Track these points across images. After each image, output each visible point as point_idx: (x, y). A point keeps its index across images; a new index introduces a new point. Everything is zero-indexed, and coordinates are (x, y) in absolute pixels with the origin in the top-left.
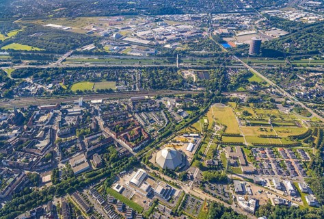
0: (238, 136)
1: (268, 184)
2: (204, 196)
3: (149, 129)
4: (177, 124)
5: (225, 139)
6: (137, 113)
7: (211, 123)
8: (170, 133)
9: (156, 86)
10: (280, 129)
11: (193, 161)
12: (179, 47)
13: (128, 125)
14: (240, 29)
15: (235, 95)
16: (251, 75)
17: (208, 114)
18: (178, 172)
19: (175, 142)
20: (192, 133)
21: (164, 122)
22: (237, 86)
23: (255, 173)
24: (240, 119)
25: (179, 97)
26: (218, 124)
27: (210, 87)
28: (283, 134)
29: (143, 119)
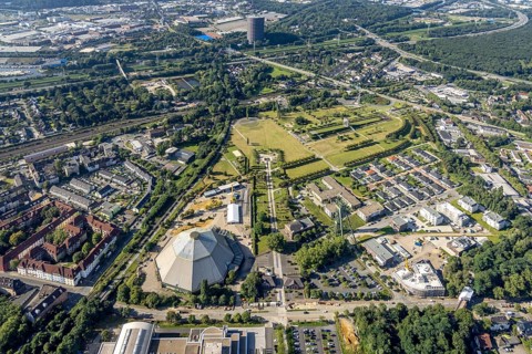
0: (314, 159)
1: (419, 223)
3: (107, 210)
4: (177, 178)
5: (293, 174)
6: (57, 184)
7: (249, 152)
8: (169, 202)
10: (369, 129)
11: (257, 240)
15: (263, 101)
17: (234, 140)
18: (234, 283)
19: (191, 215)
20: (223, 183)
21: (142, 183)
22: (258, 87)
23: (385, 214)
24: (297, 133)
25: (155, 126)
26: (265, 152)
27: (214, 96)
28: (380, 136)
29: (80, 193)
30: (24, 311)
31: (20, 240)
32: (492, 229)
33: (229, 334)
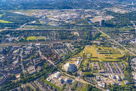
0: (97, 58)
1: (109, 77)
2: (84, 82)
3: (61, 55)
4: (72, 53)
5: (92, 59)
6: (55, 49)
7: (86, 53)
8: (69, 57)
9: (62, 38)
10: (113, 55)
11: (79, 68)
12: (72, 22)
13: (52, 54)
14: (96, 15)
15: (95, 42)
16: (101, 34)
17: (84, 49)
18: (73, 73)
19: (71, 60)
20: (78, 57)
21: (67, 53)
22: (95, 38)
23: (104, 72)
24: (97, 51)
25: (72, 42)
26: (89, 53)
27: (85, 39)
28: (114, 57)
29: (58, 52)
30: (48, 65)
31: (49, 56)
32: (124, 84)
33: (69, 78)
